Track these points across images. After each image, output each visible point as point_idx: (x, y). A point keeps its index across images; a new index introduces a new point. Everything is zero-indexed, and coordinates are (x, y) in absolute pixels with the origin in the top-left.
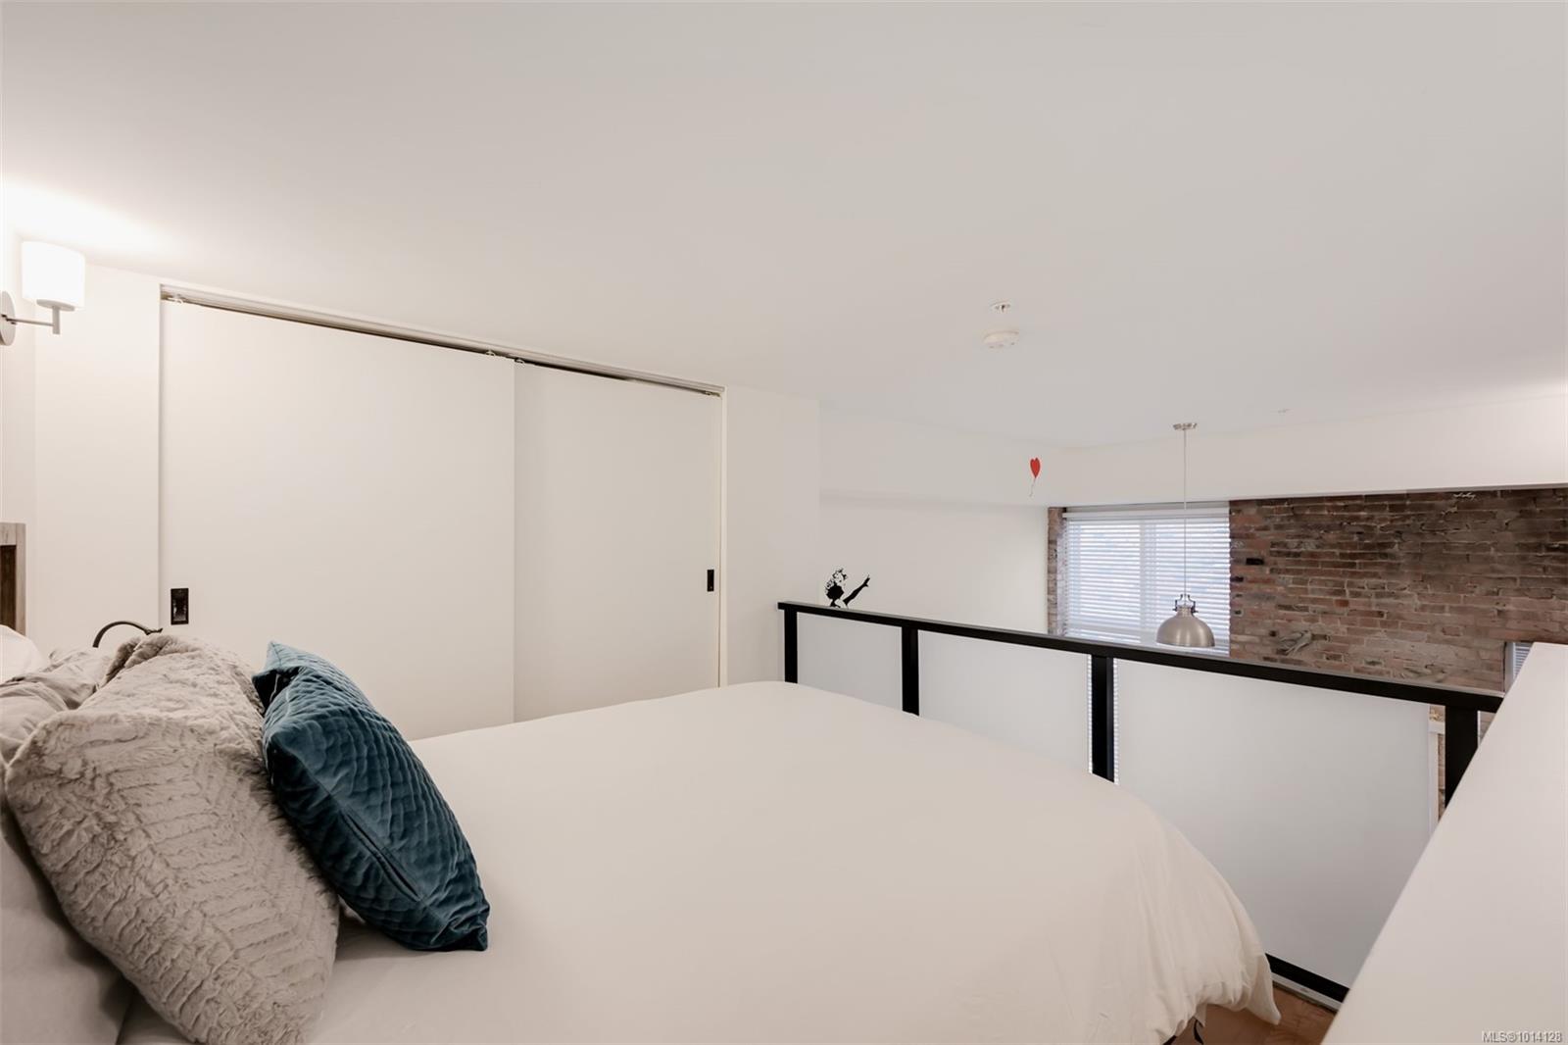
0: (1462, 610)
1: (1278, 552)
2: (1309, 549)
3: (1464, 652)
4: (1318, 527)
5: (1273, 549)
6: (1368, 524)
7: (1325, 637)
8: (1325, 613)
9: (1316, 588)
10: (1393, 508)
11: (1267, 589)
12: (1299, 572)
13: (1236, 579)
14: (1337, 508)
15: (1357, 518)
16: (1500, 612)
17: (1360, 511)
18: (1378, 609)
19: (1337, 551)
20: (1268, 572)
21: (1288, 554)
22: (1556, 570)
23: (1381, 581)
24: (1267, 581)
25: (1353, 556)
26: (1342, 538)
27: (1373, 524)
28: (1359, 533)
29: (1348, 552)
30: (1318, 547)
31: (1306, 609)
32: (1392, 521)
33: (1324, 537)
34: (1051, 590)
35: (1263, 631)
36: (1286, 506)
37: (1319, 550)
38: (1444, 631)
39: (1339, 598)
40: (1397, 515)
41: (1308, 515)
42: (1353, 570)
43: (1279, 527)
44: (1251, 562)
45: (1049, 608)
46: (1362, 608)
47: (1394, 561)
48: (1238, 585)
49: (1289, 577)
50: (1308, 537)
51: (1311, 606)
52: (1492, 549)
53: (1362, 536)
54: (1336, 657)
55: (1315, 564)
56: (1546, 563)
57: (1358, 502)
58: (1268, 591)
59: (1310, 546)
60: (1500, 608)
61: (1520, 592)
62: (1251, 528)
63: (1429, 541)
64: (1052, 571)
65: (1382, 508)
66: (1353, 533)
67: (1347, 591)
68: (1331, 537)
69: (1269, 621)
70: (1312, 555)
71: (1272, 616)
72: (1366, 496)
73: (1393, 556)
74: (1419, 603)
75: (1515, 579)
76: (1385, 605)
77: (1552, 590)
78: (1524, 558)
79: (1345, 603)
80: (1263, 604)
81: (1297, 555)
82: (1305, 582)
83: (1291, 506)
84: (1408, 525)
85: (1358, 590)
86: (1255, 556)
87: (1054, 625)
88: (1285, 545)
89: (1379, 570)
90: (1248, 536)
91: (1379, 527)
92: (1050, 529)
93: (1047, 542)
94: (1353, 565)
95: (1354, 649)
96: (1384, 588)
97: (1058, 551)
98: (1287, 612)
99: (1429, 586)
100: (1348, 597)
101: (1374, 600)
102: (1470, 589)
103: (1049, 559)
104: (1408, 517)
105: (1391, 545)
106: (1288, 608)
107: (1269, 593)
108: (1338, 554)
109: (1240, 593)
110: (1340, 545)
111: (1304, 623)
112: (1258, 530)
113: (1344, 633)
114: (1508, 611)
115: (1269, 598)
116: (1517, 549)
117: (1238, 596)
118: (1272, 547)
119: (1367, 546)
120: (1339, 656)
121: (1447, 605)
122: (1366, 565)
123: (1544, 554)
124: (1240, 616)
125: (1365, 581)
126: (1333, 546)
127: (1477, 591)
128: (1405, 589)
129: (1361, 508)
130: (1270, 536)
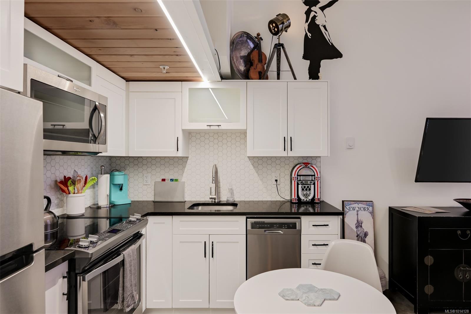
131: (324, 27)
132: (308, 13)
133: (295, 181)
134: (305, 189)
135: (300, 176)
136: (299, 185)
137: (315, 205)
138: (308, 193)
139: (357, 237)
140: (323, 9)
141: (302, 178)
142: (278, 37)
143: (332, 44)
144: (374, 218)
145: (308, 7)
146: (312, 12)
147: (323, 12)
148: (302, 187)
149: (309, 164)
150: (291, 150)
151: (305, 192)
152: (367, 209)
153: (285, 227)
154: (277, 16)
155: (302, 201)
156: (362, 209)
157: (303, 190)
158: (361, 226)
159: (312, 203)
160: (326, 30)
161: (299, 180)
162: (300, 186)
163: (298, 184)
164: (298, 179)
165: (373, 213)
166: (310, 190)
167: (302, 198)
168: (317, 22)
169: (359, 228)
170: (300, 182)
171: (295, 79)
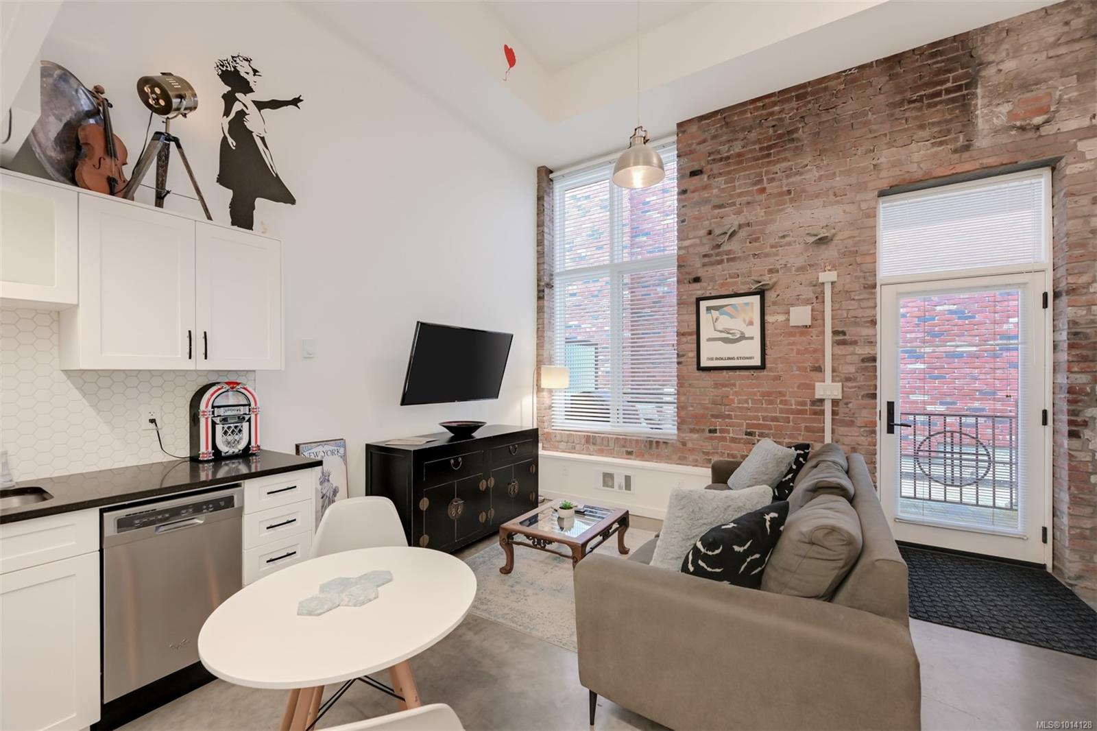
0: (848, 173)
1: (714, 160)
2: (737, 151)
3: (849, 208)
4: (743, 129)
5: (709, 158)
6: (780, 116)
7: (748, 225)
8: (749, 203)
9: (742, 183)
10: (799, 97)
11: (705, 194)
12: (729, 172)
13: (683, 192)
14: (757, 109)
15: (772, 114)
16: (875, 165)
17: (774, 107)
18: (787, 189)
19: (757, 147)
20: (706, 179)
21: (721, 160)
22: (916, 118)
23: (790, 163)
24: (705, 188)
25: (769, 148)
26: (761, 134)
27: (784, 115)
28: (773, 126)
29: (766, 145)
30: (743, 147)
31: (734, 204)
32: (797, 110)
33: (748, 137)
34: (540, 243)
35: (702, 232)
36: (719, 117)
37: (745, 149)
38: (835, 195)
39: (759, 187)
40: (801, 103)
41: (736, 120)
42: (770, 159)
43: (714, 137)
44: (694, 174)
45: (538, 258)
46: (775, 191)
47: (799, 144)
48: (683, 197)
49: (721, 179)
50: (736, 140)
51: (738, 200)
52: (870, 113)
53: (775, 128)
54: (756, 240)
55: (741, 162)
56: (908, 114)
57: (773, 99)
58: (706, 195)
59: (737, 147)
60: (874, 162)
61: (890, 145)
62: (693, 144)
63: (825, 119)
64: (540, 225)
65: (789, 100)
66: (768, 127)
67: (765, 180)
68: (753, 135)
69: (707, 222)
70: (739, 155)
71: (709, 218)
72: (779, 92)
73: (799, 140)
74: (817, 174)
75: (886, 135)
76: (793, 183)
77: (912, 137)
78: (892, 115)
79: (763, 190)
80: (702, 208)
81: (728, 158)
82: (732, 180)
83: (723, 116)
84: (809, 109)
85: (773, 176)
86: (697, 168)
87: (542, 273)
88: (719, 152)
89: (788, 154)
90: (691, 152)
91: (788, 117)
92: (539, 187)
93: (536, 199)
94: (769, 155)
95: (770, 228)
96: (792, 169)
97: (545, 205)
98: (720, 211)
99: (824, 158)
100: (765, 184)
101: (785, 181)
102: (854, 152)
103: (538, 214)
104: (809, 102)
105: (796, 130)
106: (721, 206)
107: (706, 197)
108: (758, 149)
109: (685, 204)
110: (759, 141)
111: (733, 216)
112: (699, 144)
113: (762, 217)
114: (881, 163)
115: (706, 201)
116: (887, 108)
117: (683, 207)
118: (709, 157)
119: (780, 136)
120: (759, 237)
121: (837, 171)
122: (778, 152)
123: (906, 107)
124: (685, 223)
125: (777, 168)
126: (754, 143)
127: (859, 152)
128: (807, 165)
129: (775, 104)
130: (707, 147)
131: (263, 139)
132: (229, 99)
133: (207, 418)
134: (230, 432)
135: (219, 407)
136: (217, 426)
137: (251, 458)
138: (237, 437)
139: (322, 498)
140: (260, 105)
141: (222, 412)
142: (165, 120)
143: (277, 174)
145: (230, 89)
146: (237, 102)
147: (260, 111)
148: (223, 428)
149: (238, 384)
150: (206, 358)
151: (230, 438)
152: (336, 453)
153: (207, 509)
154: (163, 74)
155: (223, 454)
156: (329, 453)
157: (226, 433)
158: (328, 481)
159: (246, 455)
160: (267, 148)
161: (216, 415)
162: (219, 428)
163: (214, 424)
164: (213, 413)
165: (344, 457)
166: (240, 431)
167: (224, 448)
168: (249, 125)
170: (217, 420)
171: (209, 218)
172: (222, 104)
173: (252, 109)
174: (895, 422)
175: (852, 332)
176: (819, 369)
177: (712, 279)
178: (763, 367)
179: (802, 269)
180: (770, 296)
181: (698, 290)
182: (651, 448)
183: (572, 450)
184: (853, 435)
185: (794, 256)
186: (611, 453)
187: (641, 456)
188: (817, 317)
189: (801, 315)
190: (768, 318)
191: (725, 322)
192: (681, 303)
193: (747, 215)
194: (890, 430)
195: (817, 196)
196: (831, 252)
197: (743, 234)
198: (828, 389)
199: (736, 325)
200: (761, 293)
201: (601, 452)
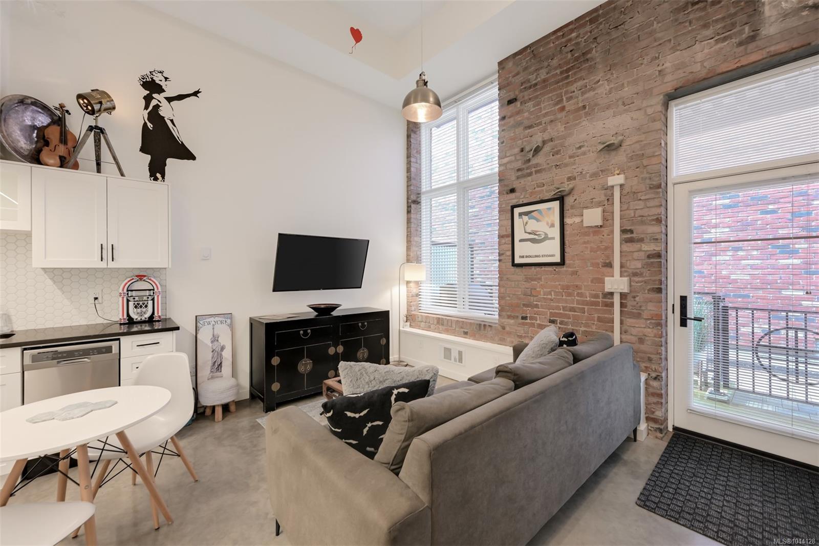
0: (635, 82)
1: (525, 88)
2: (543, 77)
3: (636, 115)
4: (547, 58)
5: (522, 87)
6: (577, 41)
7: (551, 140)
8: (552, 121)
9: (547, 105)
10: (592, 21)
11: (518, 118)
12: (536, 97)
13: (503, 118)
14: (557, 38)
15: (570, 40)
16: (660, 71)
17: (571, 33)
18: (583, 104)
19: (558, 71)
20: (519, 106)
21: (530, 87)
22: (698, 19)
23: (585, 81)
24: (518, 113)
25: (568, 71)
26: (562, 59)
27: (580, 39)
28: (571, 51)
29: (565, 68)
30: (547, 74)
31: (540, 123)
32: (591, 32)
33: (551, 64)
34: (408, 170)
35: (517, 150)
36: (529, 51)
37: (549, 75)
38: (624, 104)
39: (559, 106)
40: (594, 26)
41: (542, 51)
42: (568, 81)
43: (526, 69)
44: (510, 102)
45: (407, 182)
46: (573, 108)
47: (593, 63)
48: (503, 122)
49: (530, 104)
50: (542, 68)
51: (544, 120)
52: (655, 23)
53: (573, 52)
54: (558, 153)
55: (546, 86)
56: (691, 16)
57: (571, 27)
58: (519, 119)
59: (543, 75)
60: (659, 68)
61: (674, 49)
62: (509, 77)
63: (614, 37)
64: (409, 156)
65: (584, 25)
66: (567, 53)
67: (564, 99)
68: (555, 62)
69: (520, 141)
70: (544, 81)
71: (522, 138)
72: (576, 20)
73: (592, 59)
74: (608, 88)
75: (670, 40)
76: (587, 98)
77: (695, 37)
78: (676, 20)
79: (563, 109)
80: (516, 130)
81: (536, 85)
82: (538, 104)
83: (532, 49)
84: (601, 30)
85: (571, 95)
86: (512, 97)
87: (410, 192)
88: (529, 81)
89: (583, 74)
90: (508, 84)
91: (583, 40)
92: (408, 128)
93: (406, 137)
94: (567, 77)
95: (570, 141)
96: (586, 86)
97: (412, 141)
98: (530, 130)
99: (614, 72)
100: (565, 103)
101: (580, 98)
102: (641, 62)
103: (407, 149)
104: (601, 23)
105: (590, 51)
106: (530, 127)
107: (520, 120)
108: (559, 73)
109: (503, 128)
110: (560, 66)
111: (540, 134)
112: (514, 76)
113: (563, 131)
114: (666, 68)
115: (519, 124)
116: (672, 15)
117: (503, 131)
118: (521, 86)
119: (577, 59)
120: (560, 150)
121: (625, 82)
122: (575, 74)
123: (690, 10)
124: (504, 144)
125: (572, 88)
126: (556, 69)
127: (645, 61)
128: (599, 81)
129: (572, 31)
130: (520, 78)
131: (172, 121)
132: (148, 99)
133: (123, 298)
134: (139, 307)
135: (132, 291)
136: (130, 302)
137: (154, 323)
138: (144, 310)
139: (213, 352)
140: (170, 100)
141: (134, 293)
142: (94, 118)
143: (182, 142)
144: (232, 330)
145: (148, 92)
146: (154, 100)
147: (170, 103)
148: (134, 304)
149: (145, 276)
150: (113, 261)
151: (139, 310)
152: (224, 322)
153: (93, 353)
155: (135, 320)
156: (219, 322)
157: (136, 307)
159: (151, 320)
160: (175, 126)
161: (129, 295)
162: (131, 304)
163: (128, 301)
164: (128, 294)
165: (232, 326)
166: (146, 306)
167: (135, 316)
168: (161, 113)
169: (216, 343)
170: (131, 299)
171: (123, 175)
172: (143, 103)
173: (164, 103)
174: (688, 316)
175: (639, 230)
176: (609, 265)
177: (524, 190)
178: (562, 263)
179: (595, 175)
180: (569, 201)
181: (513, 199)
182: (479, 329)
183: (428, 328)
184: (639, 327)
185: (588, 164)
186: (454, 333)
187: (474, 336)
188: (607, 218)
189: (593, 216)
190: (568, 221)
191: (533, 225)
192: (501, 211)
193: (551, 132)
194: (683, 323)
195: (608, 107)
196: (620, 157)
197: (547, 148)
198: (616, 283)
199: (540, 227)
200: (561, 199)
201: (447, 331)
